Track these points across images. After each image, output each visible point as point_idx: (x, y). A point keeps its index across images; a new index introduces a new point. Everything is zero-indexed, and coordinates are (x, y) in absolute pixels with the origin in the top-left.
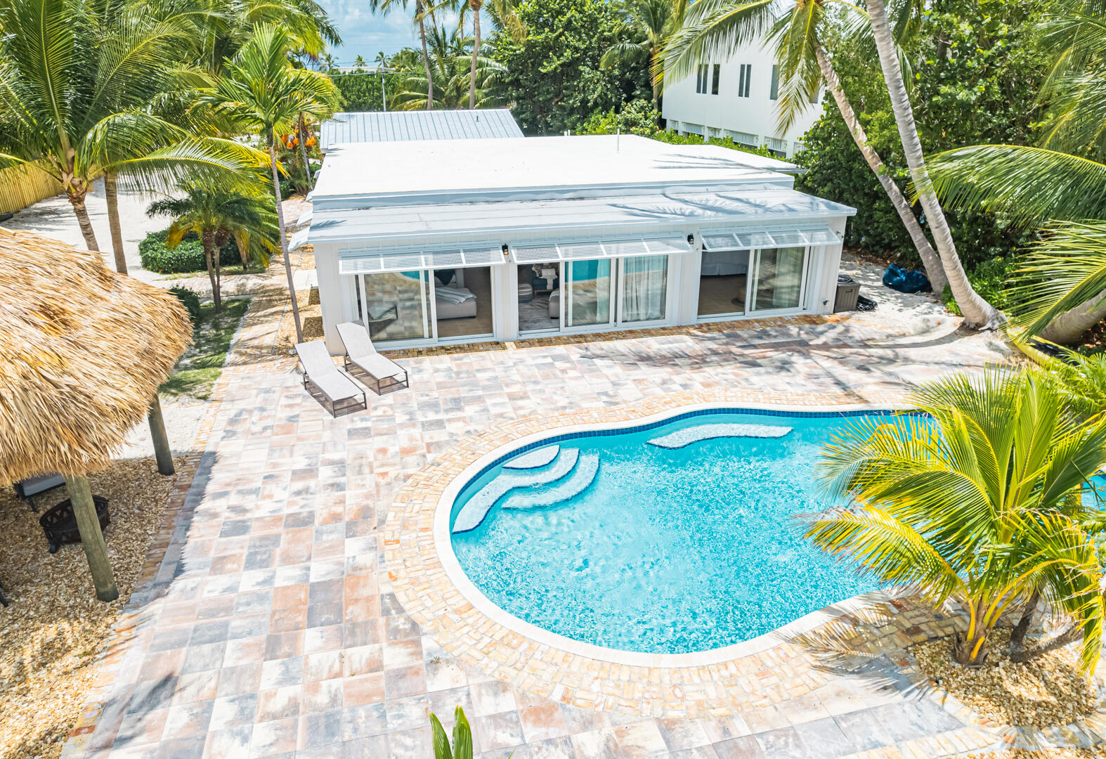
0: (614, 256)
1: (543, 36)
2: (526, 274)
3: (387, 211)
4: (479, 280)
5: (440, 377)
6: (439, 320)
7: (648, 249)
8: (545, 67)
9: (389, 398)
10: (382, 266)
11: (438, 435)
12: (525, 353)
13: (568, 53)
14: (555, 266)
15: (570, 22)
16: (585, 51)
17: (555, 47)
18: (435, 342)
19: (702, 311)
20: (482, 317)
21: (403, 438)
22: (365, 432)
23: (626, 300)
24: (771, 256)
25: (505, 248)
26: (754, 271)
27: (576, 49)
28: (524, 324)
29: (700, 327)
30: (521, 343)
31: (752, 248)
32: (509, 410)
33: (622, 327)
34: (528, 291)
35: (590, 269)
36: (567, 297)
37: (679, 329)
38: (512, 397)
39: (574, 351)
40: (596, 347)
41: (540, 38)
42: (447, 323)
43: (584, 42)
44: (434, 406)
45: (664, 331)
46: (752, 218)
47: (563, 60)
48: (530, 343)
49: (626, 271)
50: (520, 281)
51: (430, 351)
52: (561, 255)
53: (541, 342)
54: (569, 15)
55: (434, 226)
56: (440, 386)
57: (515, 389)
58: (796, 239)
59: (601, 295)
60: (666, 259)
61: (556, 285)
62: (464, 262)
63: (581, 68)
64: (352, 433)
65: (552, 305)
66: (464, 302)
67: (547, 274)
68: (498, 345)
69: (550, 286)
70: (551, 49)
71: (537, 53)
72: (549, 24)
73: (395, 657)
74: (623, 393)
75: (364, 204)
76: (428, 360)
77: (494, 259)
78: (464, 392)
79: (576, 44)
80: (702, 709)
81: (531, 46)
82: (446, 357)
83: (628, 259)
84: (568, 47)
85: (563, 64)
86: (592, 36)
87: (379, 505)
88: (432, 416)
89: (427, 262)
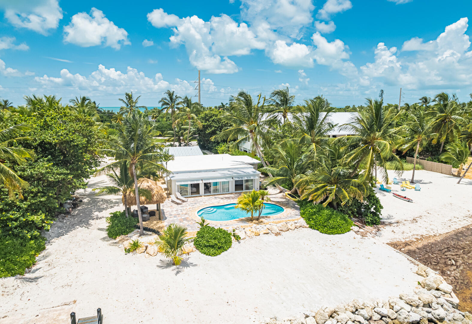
0: (220, 181)
1: (207, 123)
2: (205, 185)
3: (181, 174)
4: (197, 186)
5: (192, 200)
6: (191, 193)
7: (225, 180)
8: (207, 131)
9: (185, 203)
10: (183, 183)
11: (193, 207)
12: (205, 197)
13: (213, 128)
14: (210, 183)
15: (214, 119)
16: (218, 127)
17: (210, 126)
18: (190, 196)
19: (236, 190)
20: (198, 192)
21: (189, 207)
22: (183, 207)
23: (222, 189)
24: (247, 181)
25: (202, 180)
26: (244, 184)
27: (216, 127)
28: (205, 193)
29: (235, 193)
30: (204, 196)
31: (243, 179)
32: (203, 204)
33: (222, 193)
34: (205, 188)
35: (216, 184)
36: (212, 188)
37: (231, 194)
38: (204, 203)
39: (213, 197)
40: (216, 196)
41: (206, 124)
42: (192, 193)
43: (218, 125)
44: (192, 204)
45: (229, 194)
46: (242, 174)
47: (212, 130)
48: (206, 196)
49: (222, 184)
50: (204, 186)
51: (189, 197)
52: (211, 181)
53: (208, 196)
54: (213, 118)
55: (191, 177)
56: (192, 201)
57: (204, 202)
58: (251, 178)
59: (218, 188)
60: (229, 182)
61: (210, 187)
62: (196, 182)
63: (217, 132)
64: (181, 207)
65: (210, 190)
66: (194, 190)
67: (209, 185)
68: (200, 196)
69: (209, 187)
70: (209, 126)
71: (205, 128)
72: (208, 120)
73: (194, 222)
74: (220, 202)
75: (177, 173)
76: (189, 198)
77: (200, 182)
78: (196, 202)
79: (215, 126)
80: (224, 224)
81: (204, 126)
82: (192, 198)
83: (222, 182)
84: (213, 126)
85: (212, 131)
86: (220, 123)
87: (188, 213)
88: (192, 205)
89: (190, 183)
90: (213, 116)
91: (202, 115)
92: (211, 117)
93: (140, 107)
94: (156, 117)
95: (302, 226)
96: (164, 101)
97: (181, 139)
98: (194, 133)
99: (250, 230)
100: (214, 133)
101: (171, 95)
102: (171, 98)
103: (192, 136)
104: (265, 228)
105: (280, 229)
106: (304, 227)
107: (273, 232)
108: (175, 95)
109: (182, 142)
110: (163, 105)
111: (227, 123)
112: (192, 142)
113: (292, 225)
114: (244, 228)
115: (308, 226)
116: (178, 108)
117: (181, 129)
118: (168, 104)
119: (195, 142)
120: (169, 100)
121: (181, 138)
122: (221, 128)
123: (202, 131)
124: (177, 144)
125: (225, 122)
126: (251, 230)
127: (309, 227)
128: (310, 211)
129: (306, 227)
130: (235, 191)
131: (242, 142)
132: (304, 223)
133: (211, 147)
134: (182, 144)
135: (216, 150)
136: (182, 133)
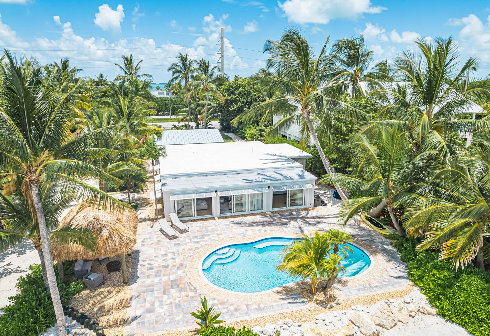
0: (247, 193)
2: (222, 199)
3: (182, 179)
5: (198, 229)
6: (197, 211)
7: (256, 192)
8: (232, 108)
9: (184, 235)
10: (182, 197)
11: (198, 245)
12: (221, 220)
13: (239, 104)
14: (230, 196)
15: (240, 92)
16: (246, 102)
17: (235, 101)
18: (196, 218)
20: (209, 209)
21: (189, 246)
22: (179, 244)
23: (251, 202)
25: (216, 191)
27: (243, 102)
28: (221, 211)
29: (273, 212)
30: (219, 218)
31: (287, 190)
33: (250, 212)
35: (240, 198)
36: (234, 204)
37: (267, 213)
38: (218, 234)
40: (240, 219)
41: (229, 98)
42: (199, 211)
43: (246, 99)
44: (196, 237)
45: (262, 213)
46: (286, 181)
47: (238, 106)
48: (223, 218)
50: (220, 200)
51: (195, 220)
52: (232, 194)
53: (226, 217)
54: (240, 90)
55: (196, 186)
56: (198, 231)
57: (218, 232)
60: (262, 194)
62: (205, 196)
63: (244, 109)
64: (175, 245)
66: (204, 205)
68: (213, 218)
69: (229, 203)
70: (233, 101)
71: (228, 103)
72: (233, 93)
73: (191, 294)
74: (248, 233)
75: (175, 177)
76: (194, 223)
77: (213, 195)
78: (204, 233)
79: (243, 100)
80: (255, 303)
81: (226, 100)
82: (199, 222)
83: (251, 194)
84: (240, 101)
85: (238, 108)
86: (248, 98)
87: (185, 263)
88: (196, 240)
89: (194, 196)
90: (240, 87)
91: (226, 87)
92: (237, 89)
93: (142, 75)
94: (177, 93)
95: (422, 310)
96: (175, 67)
97: (198, 119)
98: (215, 111)
99: (313, 330)
100: (240, 110)
101: (184, 60)
102: (184, 64)
103: (211, 114)
104: (345, 319)
105: (377, 322)
106: (426, 312)
107: (362, 330)
108: (189, 58)
109: (200, 122)
110: (174, 73)
111: (258, 97)
112: (212, 121)
113: (402, 311)
114: (299, 324)
115: (434, 311)
116: (192, 77)
117: (198, 105)
118: (180, 72)
119: (216, 123)
120: (181, 65)
121: (199, 116)
122: (249, 104)
123: (224, 107)
124: (194, 124)
125: (255, 95)
126: (316, 331)
127: (438, 314)
128: (434, 275)
129: (429, 314)
130: (273, 207)
131: (285, 125)
132: (423, 303)
133: (237, 129)
134: (200, 124)
135: (243, 133)
136: (200, 111)
